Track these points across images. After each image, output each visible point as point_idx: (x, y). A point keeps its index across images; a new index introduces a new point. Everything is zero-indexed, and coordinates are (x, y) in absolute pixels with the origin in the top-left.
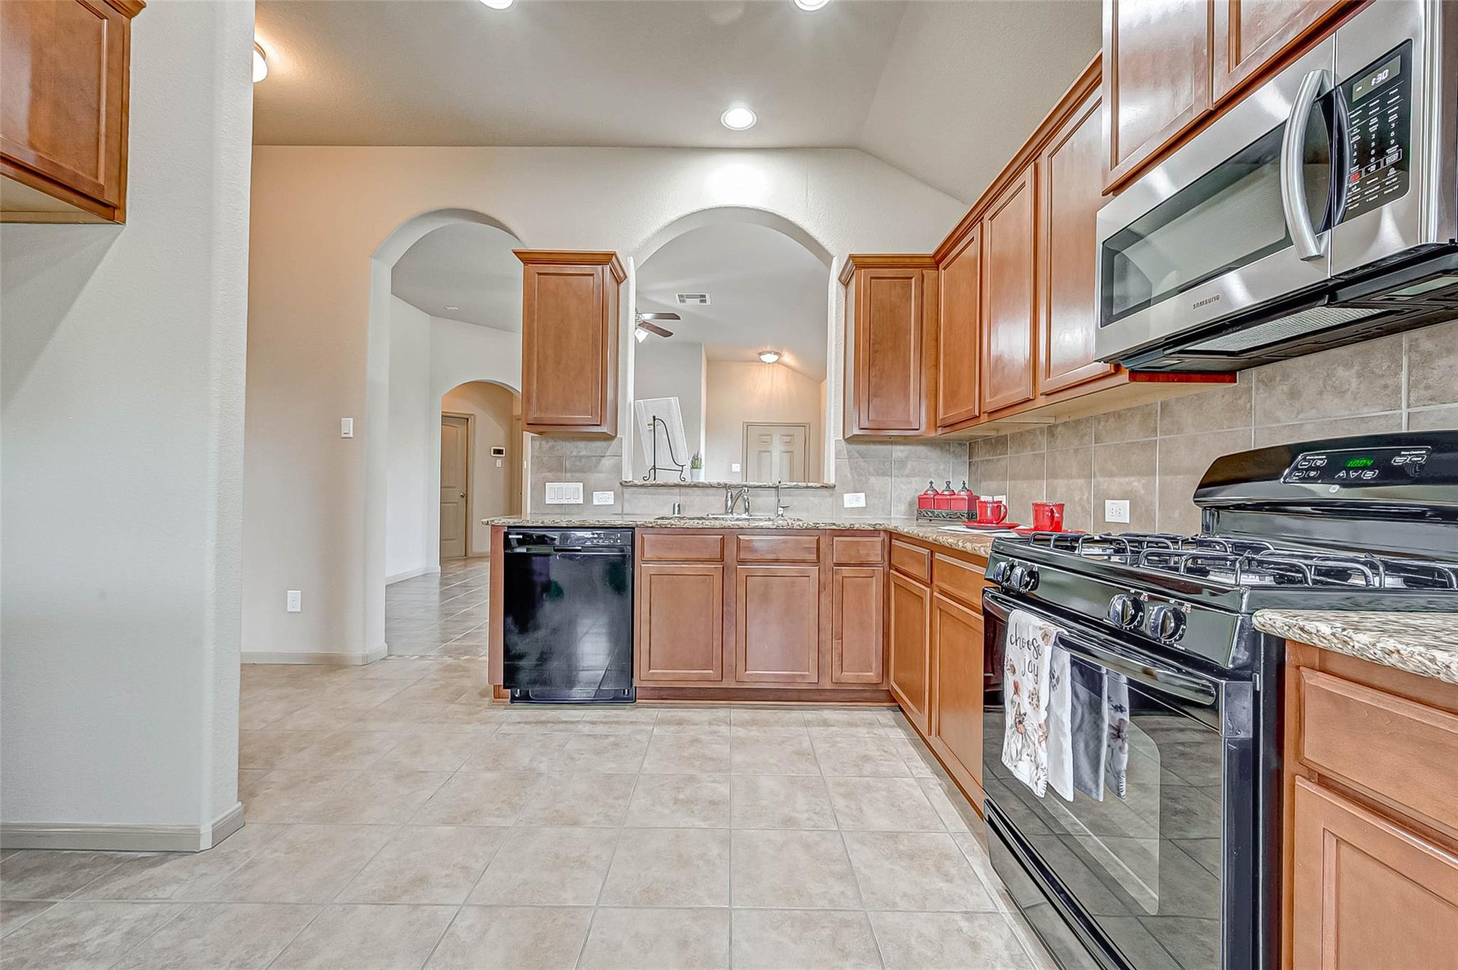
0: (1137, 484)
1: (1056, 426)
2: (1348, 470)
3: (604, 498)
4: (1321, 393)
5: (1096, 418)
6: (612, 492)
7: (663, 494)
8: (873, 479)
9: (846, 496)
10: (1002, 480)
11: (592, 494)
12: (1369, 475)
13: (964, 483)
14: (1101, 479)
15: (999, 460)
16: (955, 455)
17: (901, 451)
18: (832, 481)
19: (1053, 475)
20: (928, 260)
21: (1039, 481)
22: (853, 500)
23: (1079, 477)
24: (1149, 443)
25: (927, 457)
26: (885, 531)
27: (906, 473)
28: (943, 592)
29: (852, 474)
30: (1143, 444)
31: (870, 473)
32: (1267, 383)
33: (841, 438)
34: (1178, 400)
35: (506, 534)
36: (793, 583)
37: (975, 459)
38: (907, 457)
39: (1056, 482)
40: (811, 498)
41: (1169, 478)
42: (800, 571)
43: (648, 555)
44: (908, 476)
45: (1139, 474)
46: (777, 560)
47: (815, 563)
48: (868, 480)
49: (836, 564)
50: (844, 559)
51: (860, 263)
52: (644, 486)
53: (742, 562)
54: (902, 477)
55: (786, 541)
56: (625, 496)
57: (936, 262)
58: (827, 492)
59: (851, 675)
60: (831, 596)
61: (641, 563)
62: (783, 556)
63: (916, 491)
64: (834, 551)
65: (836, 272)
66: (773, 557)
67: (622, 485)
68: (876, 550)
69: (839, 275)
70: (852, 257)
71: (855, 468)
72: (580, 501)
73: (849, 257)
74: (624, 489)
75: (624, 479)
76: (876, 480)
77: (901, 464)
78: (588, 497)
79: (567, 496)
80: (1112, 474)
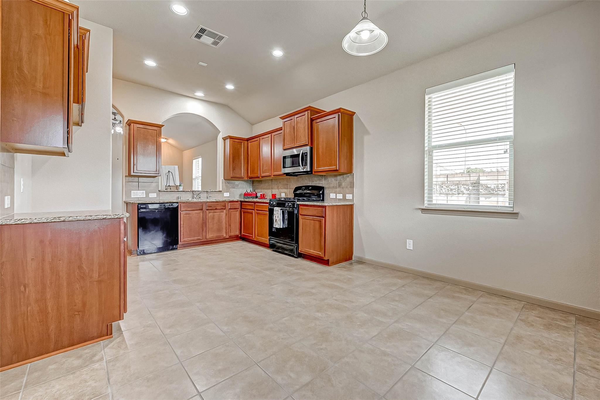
0: (285, 190)
1: (268, 180)
3: (153, 195)
5: (275, 179)
6: (156, 194)
7: (173, 194)
8: (231, 189)
9: (224, 193)
10: (261, 189)
11: (149, 194)
12: (309, 190)
13: (251, 190)
15: (261, 185)
16: (250, 184)
17: (238, 182)
18: (221, 190)
19: (272, 189)
20: (246, 139)
22: (226, 195)
23: (277, 189)
24: (287, 184)
25: (243, 184)
26: (240, 201)
28: (257, 210)
29: (226, 188)
31: (230, 188)
33: (223, 179)
34: (291, 178)
35: (138, 206)
36: (220, 214)
37: (254, 185)
38: (239, 184)
40: (216, 194)
41: (290, 190)
42: (220, 211)
43: (182, 210)
44: (239, 188)
46: (216, 209)
47: (225, 209)
48: (230, 189)
49: (230, 209)
50: (231, 208)
51: (231, 138)
52: (167, 191)
53: (208, 210)
54: (238, 188)
55: (218, 204)
56: (160, 194)
57: (248, 140)
58: (219, 192)
59: (232, 234)
60: (229, 216)
61: (180, 212)
62: (217, 208)
63: (241, 192)
64: (229, 206)
65: (221, 136)
66: (215, 208)
67: (159, 191)
68: (238, 205)
69: (223, 137)
70: (229, 136)
71: (226, 186)
72: (145, 196)
73: (228, 135)
74: (160, 192)
75: (160, 189)
76: (232, 190)
77: (238, 185)
78: (147, 194)
79: (140, 194)
80: (282, 189)
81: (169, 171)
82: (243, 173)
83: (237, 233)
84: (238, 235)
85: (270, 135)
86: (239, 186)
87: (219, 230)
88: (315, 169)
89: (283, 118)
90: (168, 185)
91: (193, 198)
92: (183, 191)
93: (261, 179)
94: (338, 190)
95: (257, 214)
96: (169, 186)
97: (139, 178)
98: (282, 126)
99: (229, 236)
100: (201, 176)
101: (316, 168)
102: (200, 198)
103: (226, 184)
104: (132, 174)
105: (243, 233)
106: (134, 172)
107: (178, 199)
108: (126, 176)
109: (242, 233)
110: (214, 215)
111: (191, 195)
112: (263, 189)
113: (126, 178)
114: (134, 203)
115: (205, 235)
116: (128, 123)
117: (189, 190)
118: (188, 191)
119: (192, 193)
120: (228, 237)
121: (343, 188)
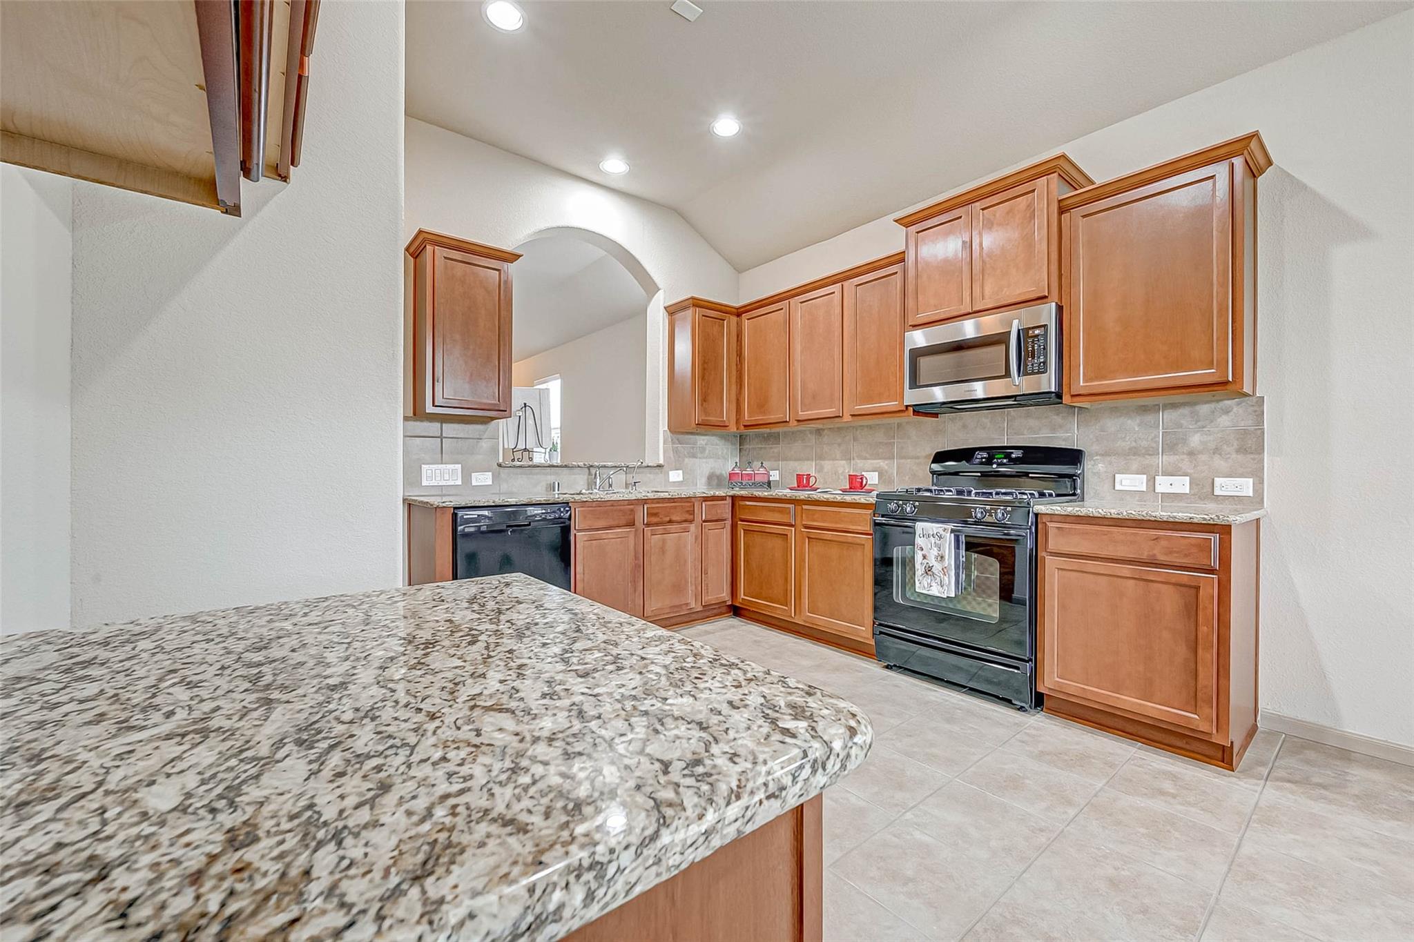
0: (883, 464)
1: (823, 430)
2: (997, 459)
3: (483, 479)
4: (976, 427)
5: (854, 427)
6: (490, 474)
7: (537, 474)
8: (686, 460)
9: (670, 472)
10: (776, 461)
11: (471, 476)
12: (1005, 461)
14: (858, 461)
15: (771, 448)
16: (732, 444)
17: (703, 440)
18: (661, 462)
19: (821, 457)
20: (733, 310)
21: (809, 462)
22: (675, 476)
23: (842, 460)
24: (890, 443)
25: (717, 445)
26: (731, 496)
27: (705, 456)
29: (674, 457)
30: (886, 444)
31: (685, 457)
32: (952, 420)
33: (667, 430)
34: (907, 423)
35: (455, 515)
36: (680, 537)
37: (746, 446)
38: (706, 445)
39: (823, 462)
40: (649, 475)
41: (902, 461)
42: (681, 528)
43: (580, 525)
44: (706, 458)
45: (885, 459)
46: (670, 522)
47: (691, 521)
48: (684, 460)
49: (704, 521)
50: (709, 518)
51: (696, 303)
52: (521, 467)
53: (648, 525)
54: (704, 458)
55: (675, 507)
56: (502, 475)
57: (739, 312)
58: (657, 470)
59: (711, 598)
60: (701, 541)
61: (575, 532)
62: (674, 518)
63: (712, 469)
64: (702, 512)
65: (662, 303)
66: (668, 519)
67: (500, 465)
68: (725, 510)
69: (666, 305)
70: (693, 298)
71: (676, 451)
72: (459, 482)
73: (689, 296)
74: (501, 469)
75: (501, 461)
76: (688, 461)
77: (703, 449)
78: (466, 477)
79: (447, 477)
80: (866, 459)
81: (525, 404)
82: (727, 412)
83: (725, 595)
84: (725, 602)
85: (836, 288)
86: (707, 451)
87: (678, 588)
88: (1081, 384)
89: (906, 222)
90: (521, 446)
91: (591, 485)
92: (566, 466)
93: (795, 429)
94: (1161, 460)
95: (809, 538)
96: (525, 450)
97: (444, 425)
98: (903, 248)
99: (704, 606)
100: (559, 426)
101: (1085, 381)
102: (610, 486)
103: (673, 443)
104: (430, 409)
105: (744, 595)
106: (436, 404)
107: (554, 491)
108: (406, 419)
109: (741, 595)
110: (664, 541)
111: (586, 477)
112: (783, 460)
113: (406, 423)
114: (444, 505)
115: (640, 605)
116: (411, 250)
117: (581, 464)
118: (579, 467)
119: (587, 470)
120: (700, 608)
121: (1191, 454)
